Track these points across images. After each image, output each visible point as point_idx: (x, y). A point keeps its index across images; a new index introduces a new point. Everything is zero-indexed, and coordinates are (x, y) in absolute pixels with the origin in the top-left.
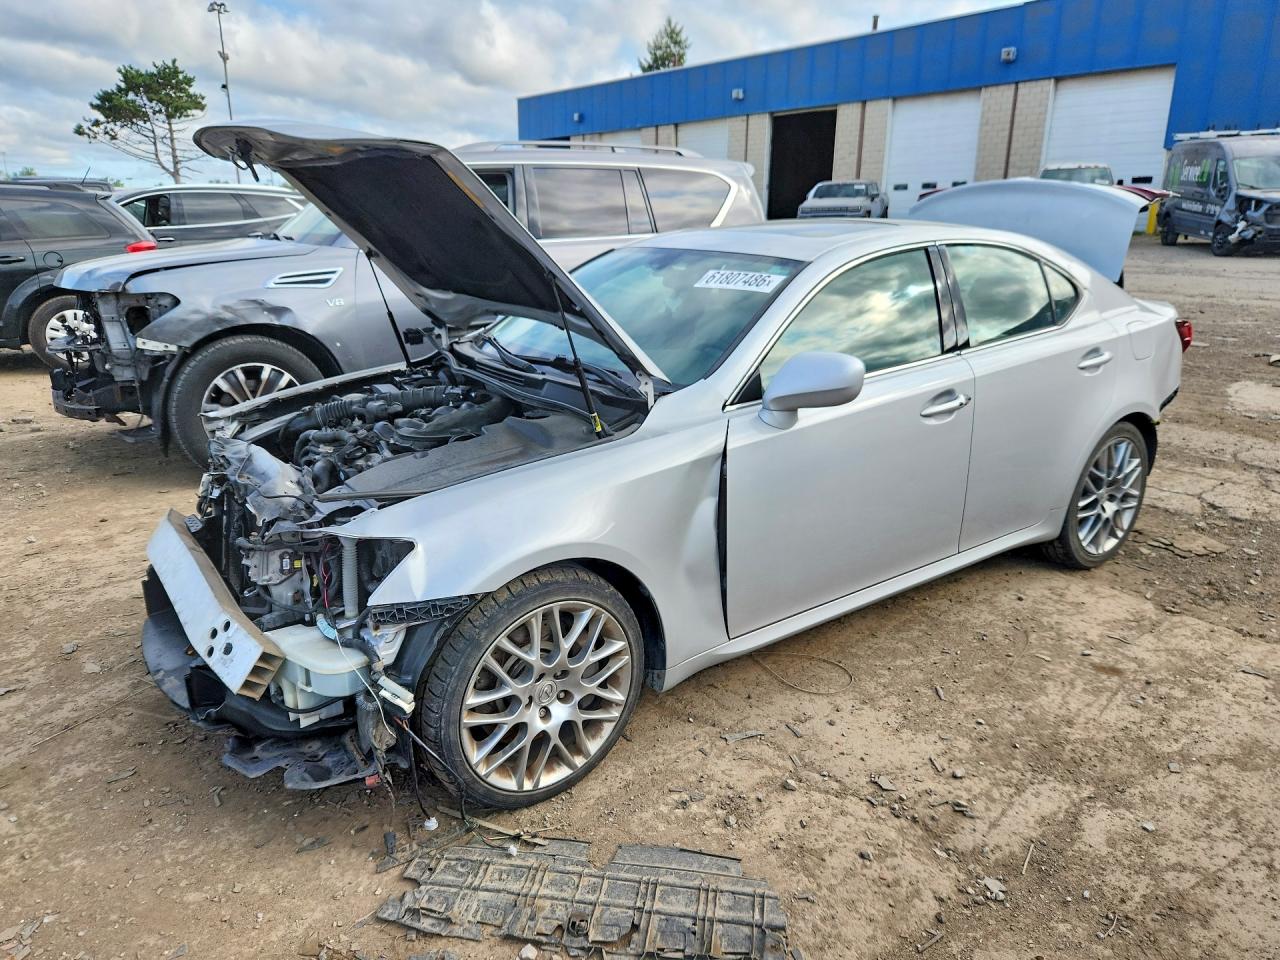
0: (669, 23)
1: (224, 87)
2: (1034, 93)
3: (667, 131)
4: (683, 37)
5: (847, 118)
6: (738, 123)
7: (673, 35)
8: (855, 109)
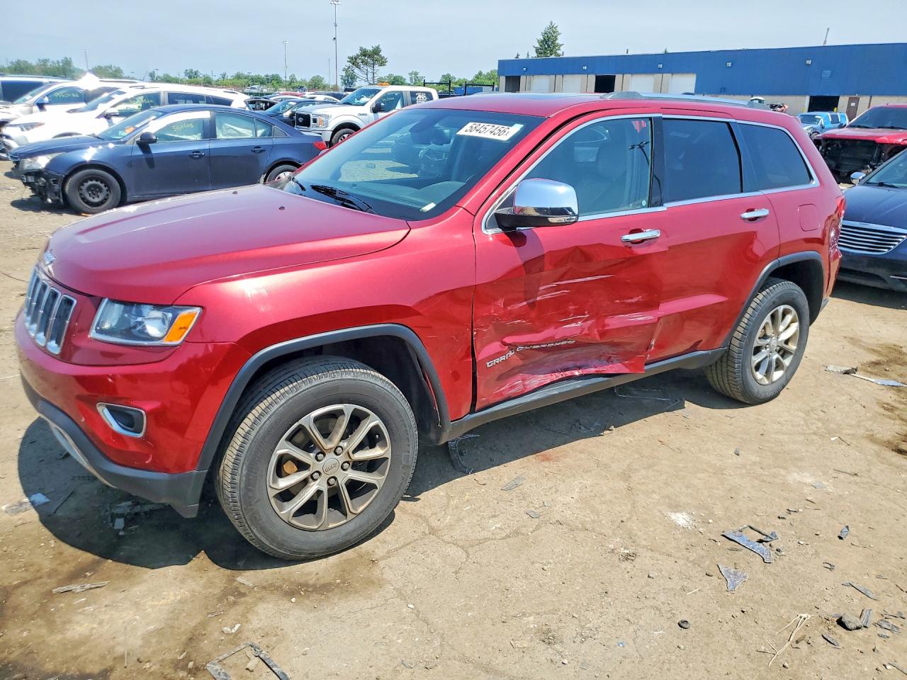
0: (551, 23)
1: (335, 39)
2: (667, 76)
3: (559, 77)
4: (558, 29)
5: (618, 78)
6: (585, 76)
7: (552, 27)
8: (621, 75)
